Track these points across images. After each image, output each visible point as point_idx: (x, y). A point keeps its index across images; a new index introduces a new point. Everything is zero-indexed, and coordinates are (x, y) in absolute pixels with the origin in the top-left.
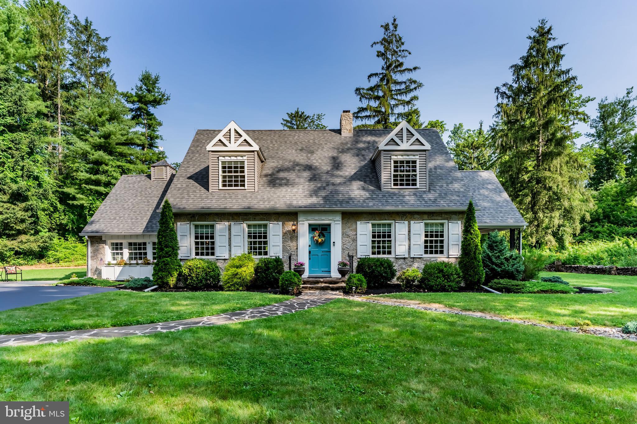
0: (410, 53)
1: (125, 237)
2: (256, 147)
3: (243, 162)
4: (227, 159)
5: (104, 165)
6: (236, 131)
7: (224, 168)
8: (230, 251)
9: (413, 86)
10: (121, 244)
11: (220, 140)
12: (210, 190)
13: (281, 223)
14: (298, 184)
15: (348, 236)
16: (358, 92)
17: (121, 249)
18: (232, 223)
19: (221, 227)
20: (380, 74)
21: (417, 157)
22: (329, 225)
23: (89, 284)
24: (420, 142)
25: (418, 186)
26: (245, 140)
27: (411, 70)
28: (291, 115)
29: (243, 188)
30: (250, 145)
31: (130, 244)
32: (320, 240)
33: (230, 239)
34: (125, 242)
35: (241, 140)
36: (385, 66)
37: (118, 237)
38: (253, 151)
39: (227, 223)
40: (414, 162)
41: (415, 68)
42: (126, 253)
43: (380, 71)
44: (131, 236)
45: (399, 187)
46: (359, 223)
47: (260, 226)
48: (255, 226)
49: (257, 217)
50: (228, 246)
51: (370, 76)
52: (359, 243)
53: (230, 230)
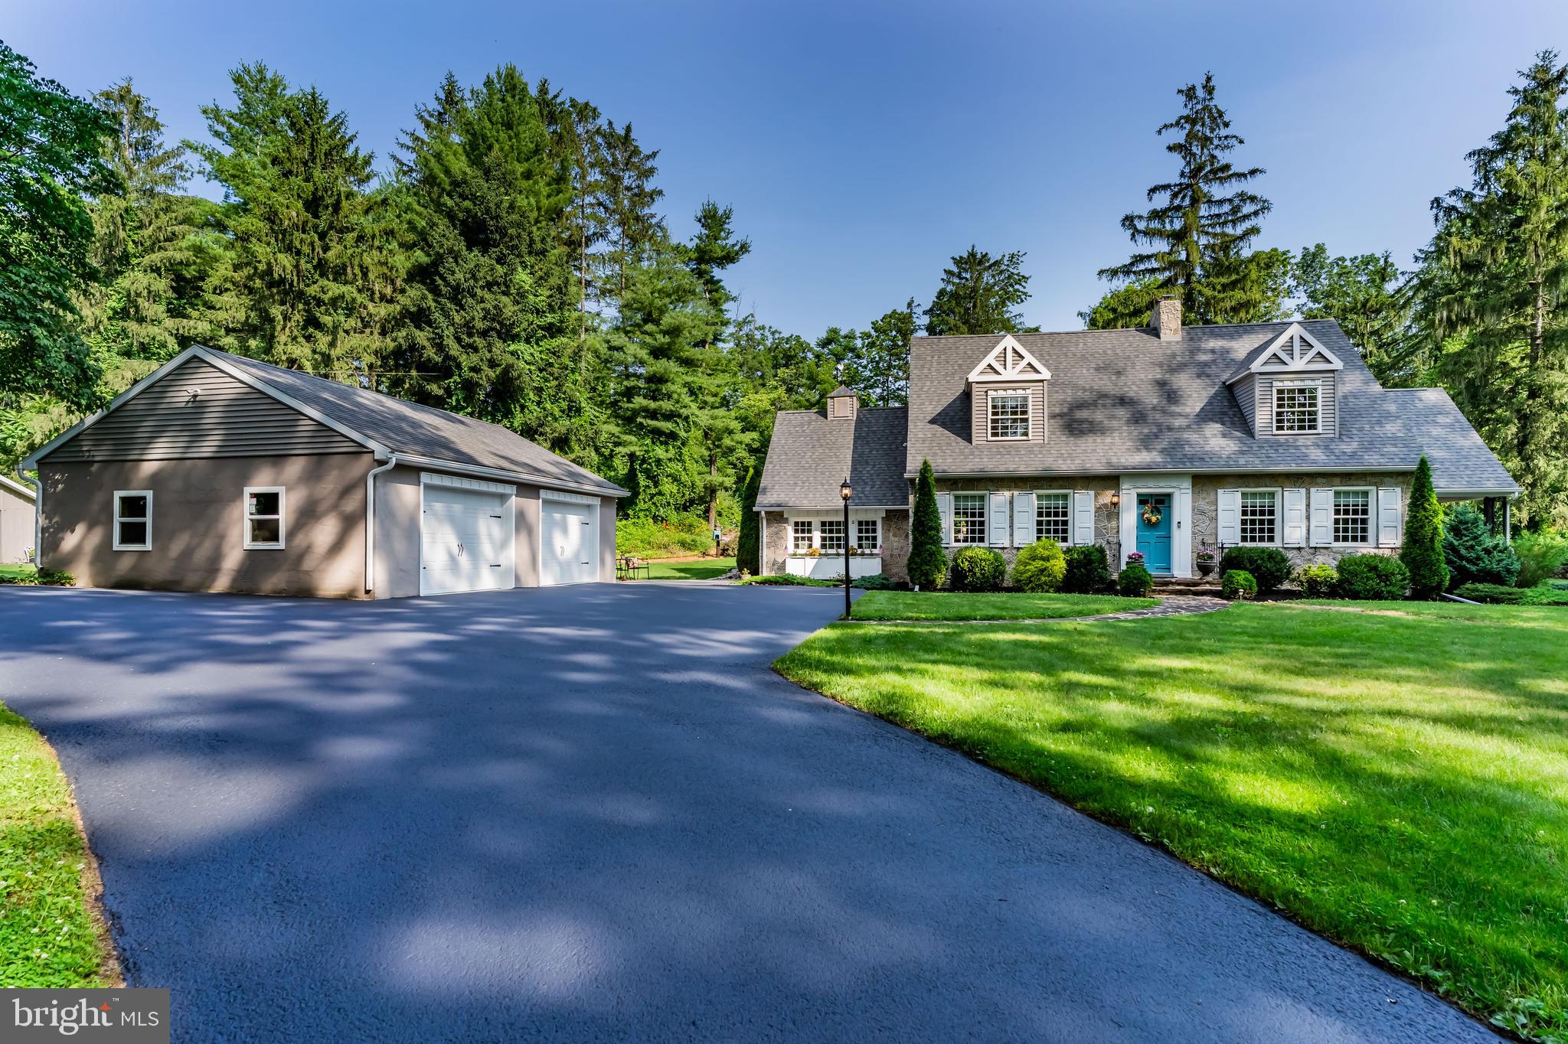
0: (1241, 142)
1: (818, 513)
2: (1046, 374)
3: (1025, 399)
4: (1001, 393)
5: (669, 384)
6: (1015, 351)
7: (994, 407)
8: (1012, 535)
9: (1248, 208)
10: (810, 524)
11: (989, 365)
12: (974, 443)
13: (1092, 493)
14: (1112, 430)
15: (1203, 513)
16: (1127, 223)
17: (809, 531)
18: (1016, 493)
19: (998, 500)
20: (1176, 185)
21: (1319, 382)
22: (1169, 496)
23: (793, 584)
24: (1323, 356)
25: (1320, 430)
26: (1029, 364)
27: (1244, 175)
28: (958, 262)
29: (1025, 438)
30: (1037, 371)
31: (823, 524)
32: (1154, 519)
33: (1011, 516)
34: (816, 522)
35: (1024, 363)
36: (1187, 170)
37: (808, 513)
38: (1042, 381)
39: (1007, 494)
40: (1313, 390)
41: (1253, 172)
42: (817, 536)
43: (1175, 179)
44: (827, 512)
45: (1286, 432)
46: (1220, 491)
47: (1057, 497)
48: (1048, 497)
49: (1055, 484)
50: (1008, 529)
51: (1153, 190)
52: (1221, 523)
53: (1011, 503)
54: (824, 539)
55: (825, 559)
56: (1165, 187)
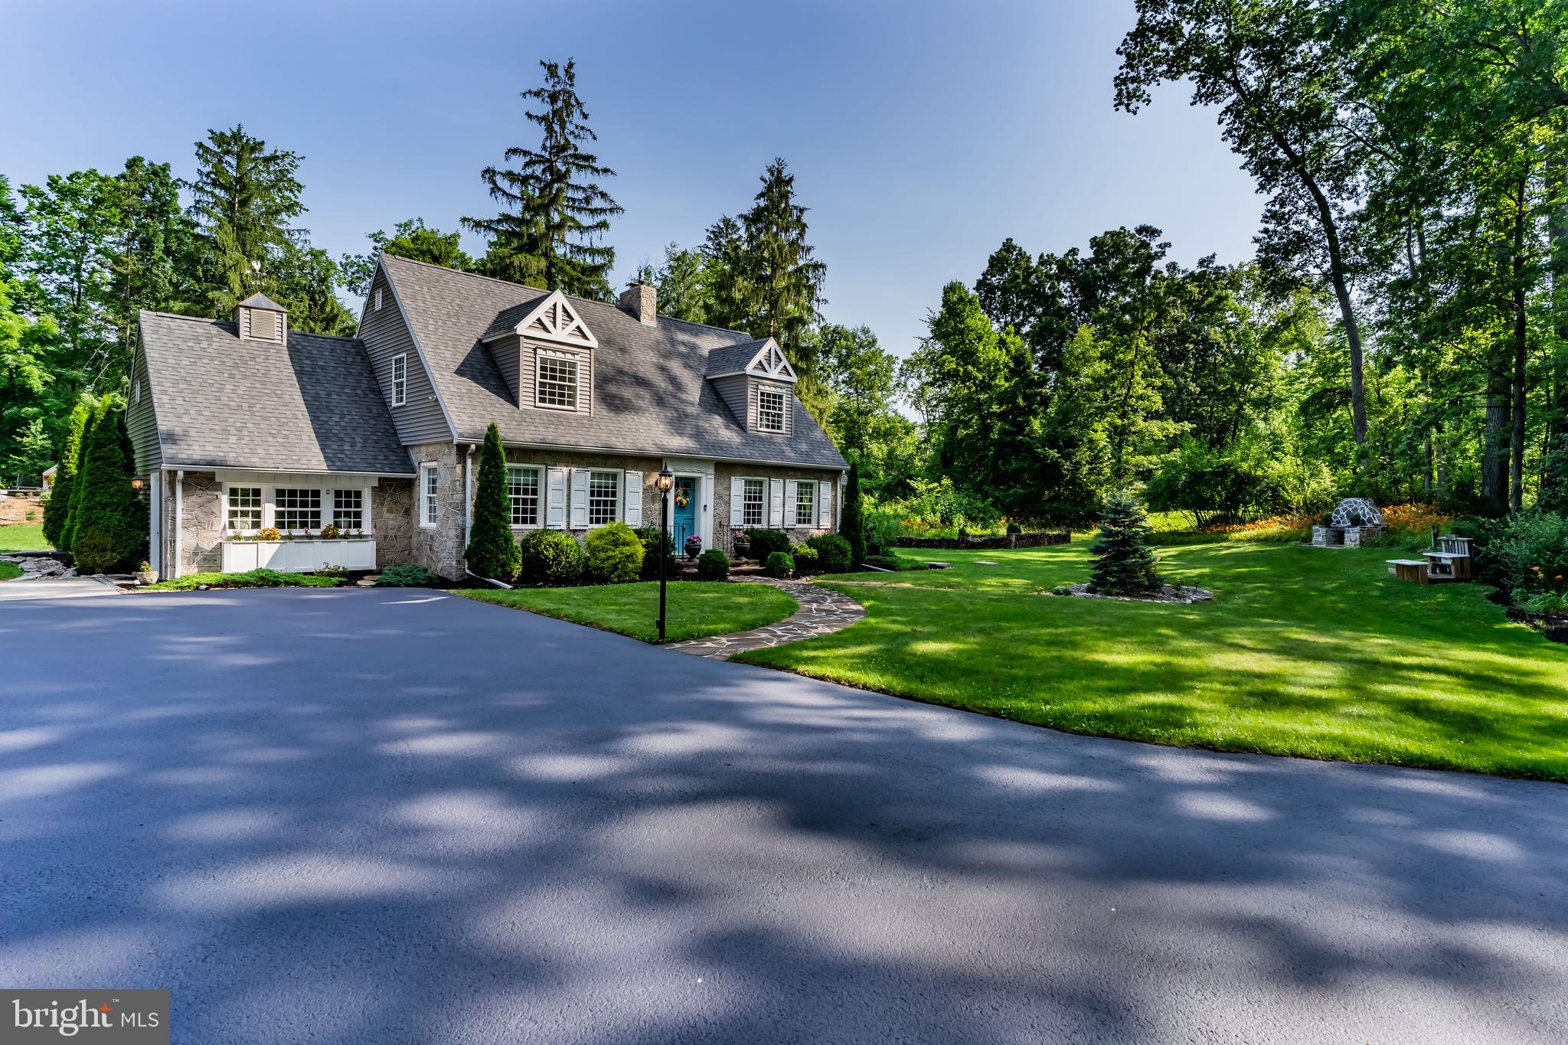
0: (594, 138)
1: (275, 477)
2: (593, 343)
3: (573, 365)
4: (550, 355)
6: (565, 310)
7: (543, 369)
8: (568, 516)
9: (597, 203)
10: (257, 492)
11: (539, 320)
12: (522, 407)
13: (641, 473)
14: (644, 410)
15: (721, 497)
17: (257, 503)
18: (574, 470)
19: (558, 474)
20: (536, 155)
21: (784, 391)
22: (693, 479)
25: (784, 430)
26: (578, 328)
27: (597, 170)
29: (572, 408)
30: (585, 337)
31: (280, 493)
32: (685, 502)
33: (569, 495)
34: (267, 490)
35: (573, 326)
36: (548, 144)
37: (261, 476)
38: (589, 348)
39: (565, 470)
40: (780, 397)
41: (606, 171)
42: (269, 511)
43: (536, 149)
44: (291, 477)
45: (770, 430)
46: (733, 478)
47: (607, 475)
48: (600, 475)
49: (609, 462)
50: (565, 508)
52: (733, 508)
53: (569, 480)
54: (279, 514)
55: (291, 544)
56: (525, 153)
